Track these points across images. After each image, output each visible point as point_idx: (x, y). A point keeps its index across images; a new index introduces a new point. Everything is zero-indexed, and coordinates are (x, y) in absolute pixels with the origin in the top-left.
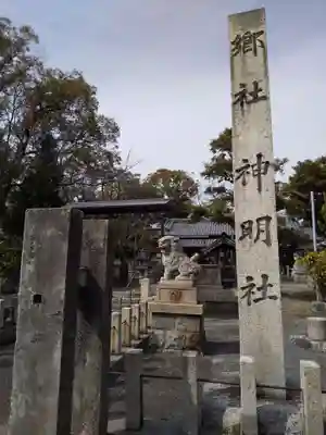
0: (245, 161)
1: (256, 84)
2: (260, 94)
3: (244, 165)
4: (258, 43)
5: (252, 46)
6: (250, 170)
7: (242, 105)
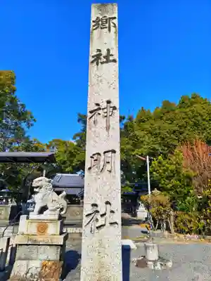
0: (97, 105)
1: (108, 50)
2: (111, 58)
3: (96, 107)
4: (112, 24)
5: (107, 25)
6: (100, 112)
7: (97, 64)
